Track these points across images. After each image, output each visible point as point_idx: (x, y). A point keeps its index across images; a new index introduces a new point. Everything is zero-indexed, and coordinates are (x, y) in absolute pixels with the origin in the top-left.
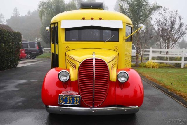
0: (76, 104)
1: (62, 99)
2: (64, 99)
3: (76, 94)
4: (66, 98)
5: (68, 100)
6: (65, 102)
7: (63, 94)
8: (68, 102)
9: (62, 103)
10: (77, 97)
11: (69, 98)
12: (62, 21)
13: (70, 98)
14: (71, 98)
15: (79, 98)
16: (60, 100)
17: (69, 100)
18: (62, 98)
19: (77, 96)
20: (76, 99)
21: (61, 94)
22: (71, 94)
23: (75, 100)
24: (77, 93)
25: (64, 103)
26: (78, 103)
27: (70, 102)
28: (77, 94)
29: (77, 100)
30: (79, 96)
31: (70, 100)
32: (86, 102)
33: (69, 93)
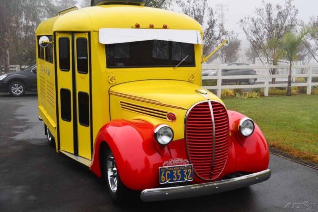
0: (187, 179)
1: (164, 175)
2: (168, 173)
3: (186, 164)
4: (171, 171)
5: (174, 175)
6: (170, 179)
7: (166, 165)
8: (175, 178)
9: (166, 181)
10: (188, 168)
11: (175, 171)
12: (100, 31)
13: (177, 170)
14: (179, 171)
15: (191, 169)
16: (162, 177)
17: (177, 174)
18: (165, 172)
19: (188, 166)
20: (186, 170)
21: (162, 166)
22: (178, 164)
23: (185, 174)
24: (187, 161)
25: (169, 181)
26: (190, 177)
27: (178, 177)
28: (188, 163)
29: (188, 173)
30: (192, 166)
31: (179, 174)
32: (199, 174)
33: (176, 163)
